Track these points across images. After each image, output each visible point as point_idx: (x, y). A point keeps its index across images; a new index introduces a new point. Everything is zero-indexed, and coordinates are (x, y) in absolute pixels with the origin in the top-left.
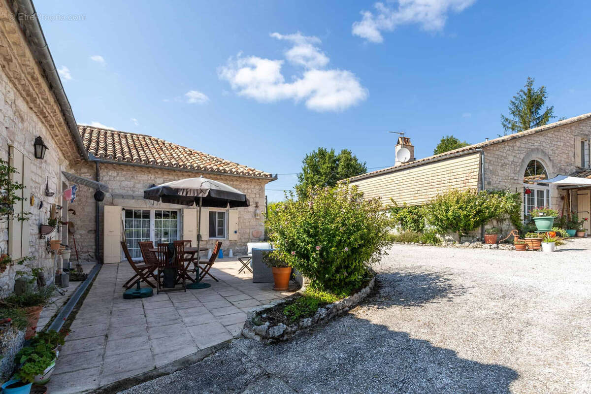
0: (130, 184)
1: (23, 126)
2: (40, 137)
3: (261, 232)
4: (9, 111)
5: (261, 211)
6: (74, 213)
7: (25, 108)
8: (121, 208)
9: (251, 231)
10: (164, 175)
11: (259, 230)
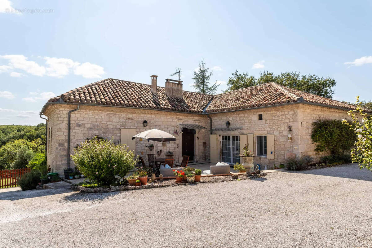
0: (220, 122)
1: (133, 120)
2: (145, 120)
3: (295, 154)
4: (122, 120)
5: (295, 134)
6: (198, 139)
7: (135, 115)
8: (219, 135)
9: (286, 152)
10: (232, 115)
11: (293, 153)
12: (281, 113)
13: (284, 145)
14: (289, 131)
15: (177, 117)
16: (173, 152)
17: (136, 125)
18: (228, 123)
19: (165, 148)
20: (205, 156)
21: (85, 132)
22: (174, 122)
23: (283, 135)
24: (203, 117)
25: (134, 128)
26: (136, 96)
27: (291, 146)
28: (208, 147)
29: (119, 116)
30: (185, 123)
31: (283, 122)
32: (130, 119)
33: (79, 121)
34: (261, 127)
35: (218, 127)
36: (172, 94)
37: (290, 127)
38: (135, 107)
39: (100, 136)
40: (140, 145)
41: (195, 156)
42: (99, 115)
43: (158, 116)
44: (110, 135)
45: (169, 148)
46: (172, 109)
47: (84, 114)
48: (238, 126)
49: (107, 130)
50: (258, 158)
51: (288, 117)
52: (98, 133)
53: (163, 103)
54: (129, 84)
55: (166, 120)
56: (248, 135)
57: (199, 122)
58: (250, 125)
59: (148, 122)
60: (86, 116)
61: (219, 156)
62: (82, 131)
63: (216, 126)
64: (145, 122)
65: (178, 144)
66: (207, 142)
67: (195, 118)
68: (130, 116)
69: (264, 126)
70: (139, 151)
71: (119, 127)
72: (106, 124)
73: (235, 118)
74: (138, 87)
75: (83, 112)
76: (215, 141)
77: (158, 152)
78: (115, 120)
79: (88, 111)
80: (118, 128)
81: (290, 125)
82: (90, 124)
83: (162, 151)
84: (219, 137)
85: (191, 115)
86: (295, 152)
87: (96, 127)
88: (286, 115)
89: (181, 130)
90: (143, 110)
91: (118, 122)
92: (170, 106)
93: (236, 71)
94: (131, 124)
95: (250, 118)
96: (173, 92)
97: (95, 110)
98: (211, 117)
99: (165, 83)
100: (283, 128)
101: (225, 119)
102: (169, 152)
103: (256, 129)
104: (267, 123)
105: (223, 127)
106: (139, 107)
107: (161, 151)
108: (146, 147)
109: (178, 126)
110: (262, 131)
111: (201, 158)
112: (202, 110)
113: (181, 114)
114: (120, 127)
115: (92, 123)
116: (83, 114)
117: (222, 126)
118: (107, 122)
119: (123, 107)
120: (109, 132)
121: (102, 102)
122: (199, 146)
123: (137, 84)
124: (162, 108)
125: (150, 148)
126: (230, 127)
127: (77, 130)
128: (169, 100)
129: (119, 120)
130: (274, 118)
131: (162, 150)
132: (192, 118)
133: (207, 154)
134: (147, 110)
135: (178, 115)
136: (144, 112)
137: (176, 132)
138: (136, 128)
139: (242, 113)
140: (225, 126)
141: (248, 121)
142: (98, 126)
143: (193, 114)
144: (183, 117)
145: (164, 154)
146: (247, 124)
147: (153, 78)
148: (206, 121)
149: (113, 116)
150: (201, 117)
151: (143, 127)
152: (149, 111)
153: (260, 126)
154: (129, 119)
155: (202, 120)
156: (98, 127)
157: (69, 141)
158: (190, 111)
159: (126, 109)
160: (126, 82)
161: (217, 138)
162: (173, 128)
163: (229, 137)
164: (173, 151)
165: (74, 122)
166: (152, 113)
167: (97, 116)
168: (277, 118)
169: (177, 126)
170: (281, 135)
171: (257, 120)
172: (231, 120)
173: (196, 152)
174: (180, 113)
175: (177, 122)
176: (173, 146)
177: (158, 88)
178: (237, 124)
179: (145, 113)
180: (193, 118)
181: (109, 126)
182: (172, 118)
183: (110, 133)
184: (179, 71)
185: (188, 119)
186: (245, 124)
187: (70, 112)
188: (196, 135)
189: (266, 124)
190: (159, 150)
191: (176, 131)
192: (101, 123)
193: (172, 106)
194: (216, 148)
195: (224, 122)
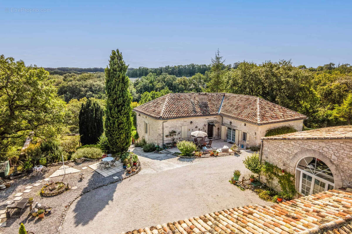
0: (227, 121)
3: (256, 143)
4: (182, 123)
5: (257, 136)
6: (215, 127)
7: (187, 120)
13: (253, 139)
15: (205, 117)
17: (187, 124)
18: (231, 123)
21: (169, 130)
23: (253, 135)
27: (255, 140)
28: (220, 130)
29: (181, 121)
30: (210, 120)
31: (253, 130)
37: (255, 133)
41: (213, 135)
46: (204, 115)
48: (235, 126)
50: (243, 141)
51: (255, 128)
52: (173, 129)
56: (239, 131)
57: (216, 118)
58: (241, 127)
59: (192, 122)
63: (225, 122)
66: (220, 128)
73: (234, 121)
76: (224, 129)
78: (179, 123)
82: (170, 126)
89: (207, 124)
94: (185, 124)
98: (222, 117)
100: (253, 132)
103: (243, 129)
104: (247, 128)
109: (206, 122)
110: (245, 130)
111: (216, 136)
114: (181, 125)
118: (176, 124)
122: (216, 130)
124: (199, 115)
127: (166, 129)
130: (250, 127)
132: (213, 117)
133: (219, 134)
140: (229, 123)
141: (240, 125)
142: (173, 126)
148: (220, 119)
151: (190, 124)
152: (193, 117)
153: (245, 128)
154: (185, 121)
155: (218, 118)
157: (163, 134)
158: (212, 114)
161: (225, 128)
163: (231, 129)
165: (165, 126)
166: (195, 118)
171: (244, 125)
172: (232, 121)
173: (214, 133)
175: (205, 120)
178: (235, 124)
179: (191, 118)
181: (177, 126)
183: (178, 129)
185: (211, 117)
186: (238, 126)
187: (164, 122)
191: (205, 124)
194: (224, 133)
195: (229, 121)
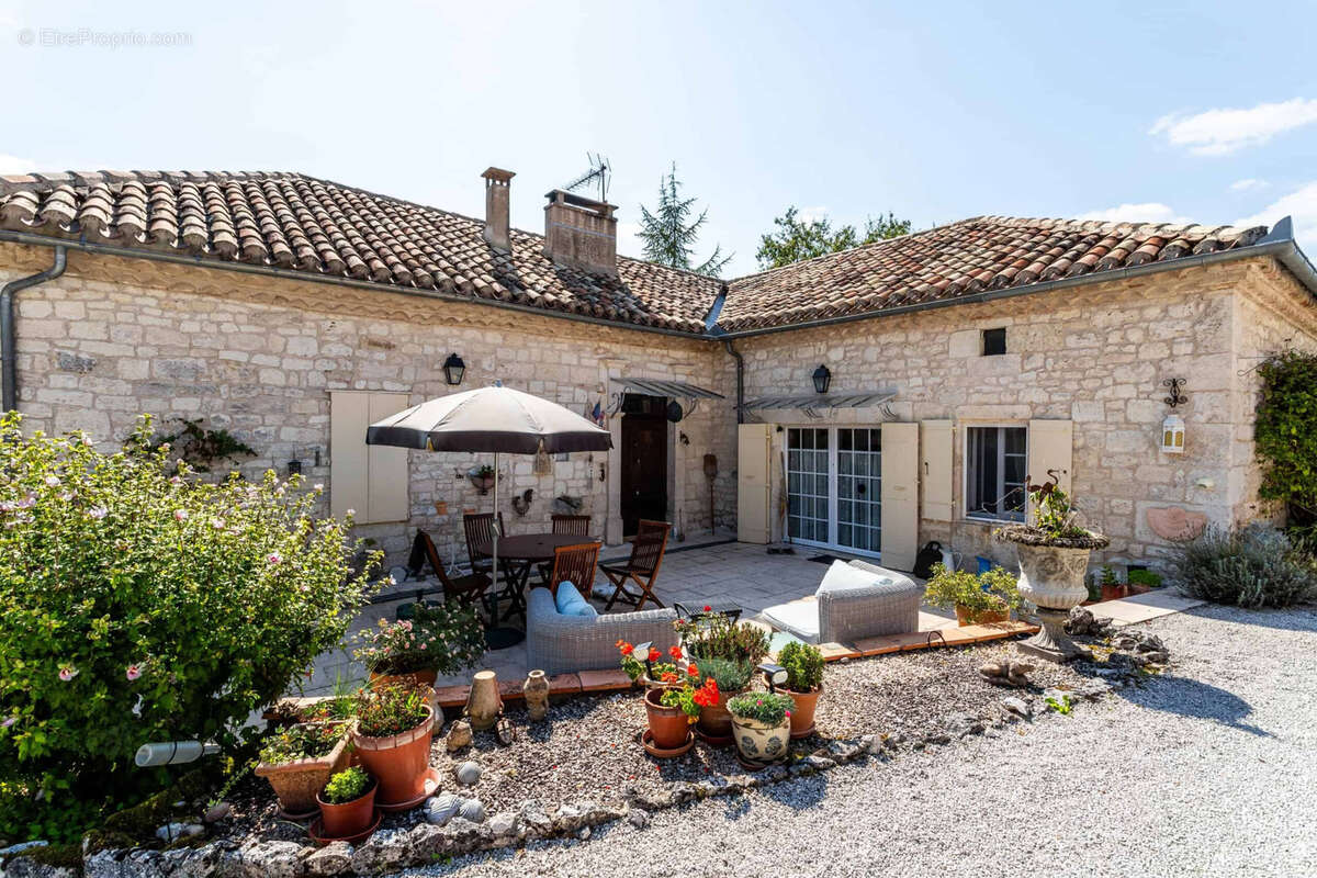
0: (784, 372)
1: (393, 353)
2: (454, 355)
3: (1201, 515)
4: (337, 349)
5: (1203, 419)
6: (687, 442)
7: (401, 328)
8: (775, 427)
9: (1142, 506)
10: (843, 339)
11: (1189, 507)
12: (1117, 318)
13: (1134, 468)
14: (1167, 401)
15: (600, 347)
16: (580, 499)
17: (409, 375)
18: (823, 375)
19: (547, 481)
20: (712, 510)
21: (117, 403)
22: (586, 367)
23: (1127, 421)
24: (706, 350)
25: (398, 387)
26: (410, 245)
27: (1173, 476)
28: (724, 474)
29: (319, 327)
30: (635, 374)
31: (1129, 359)
32: (376, 344)
33: (75, 343)
34: (999, 385)
35: (772, 392)
36: (576, 257)
37: (1173, 384)
38: (402, 284)
39: (213, 423)
40: (430, 471)
41: (673, 512)
42: (205, 316)
43: (516, 338)
44: (270, 419)
45: (565, 481)
46: (579, 310)
47: (109, 305)
48: (872, 387)
49: (254, 393)
50: (976, 530)
51: (1165, 331)
52: (199, 410)
53: (539, 282)
54: (386, 205)
55: (550, 357)
56: (926, 423)
57: (688, 370)
58: (938, 380)
59: (468, 363)
60: (121, 317)
61: (775, 512)
62: (95, 396)
63: (761, 388)
64: (454, 362)
65: (602, 465)
66: (721, 458)
67: (673, 353)
68: (379, 329)
69: (1015, 383)
70: (424, 496)
71: (318, 384)
72: (249, 362)
73: (856, 350)
74: (427, 219)
75: (103, 295)
76: (761, 450)
77: (515, 501)
78: (295, 347)
79: (131, 289)
80: (318, 388)
81: (1173, 375)
82: (151, 360)
83: (534, 497)
84: (776, 435)
85: (657, 341)
86: (1203, 505)
87: (190, 381)
88: (1152, 326)
89: (615, 404)
90: (441, 303)
91: (314, 359)
92: (570, 297)
93: (790, 210)
94: (384, 371)
95: (935, 349)
96: (577, 250)
97: (178, 286)
98: (742, 352)
99: (546, 209)
100: (1132, 387)
101: (807, 355)
102: (566, 499)
103: (968, 394)
104: (1035, 370)
105: (795, 391)
106: (424, 288)
107: (528, 494)
108: (460, 477)
109: (602, 384)
110: (1000, 404)
111: (695, 521)
112: (702, 323)
113: (614, 333)
114: (328, 380)
115: (160, 356)
116: (101, 305)
117: (791, 388)
118: (252, 354)
119: (337, 280)
120: (265, 406)
121: (213, 246)
122: (688, 471)
123: (422, 210)
124: (532, 301)
125: (478, 481)
126: (832, 389)
127: (65, 389)
128: (560, 273)
129: (320, 347)
130: (1072, 341)
131: (535, 490)
132: (663, 356)
133: (719, 506)
134: (465, 306)
135: (601, 338)
136: (446, 314)
137: (595, 414)
138: (407, 388)
139: (898, 326)
140: (805, 387)
141: (923, 362)
142: (196, 371)
143: (666, 335)
144: (626, 348)
145: (544, 507)
146: (919, 375)
147: (491, 181)
148: (719, 369)
149: (288, 324)
150: (698, 350)
151: (443, 387)
152: (473, 313)
153: (994, 380)
154: (374, 344)
155: (701, 365)
156: (197, 379)
158: (656, 323)
159: (353, 292)
160: (372, 197)
161: (769, 441)
162: (581, 395)
163: (823, 434)
164: (583, 492)
165: (45, 347)
166: (487, 321)
167: (191, 320)
168: (1091, 341)
169: (599, 388)
170: (1117, 423)
171: (978, 353)
172: (836, 362)
173: (677, 498)
174: (610, 326)
175: (597, 368)
176: (583, 475)
177: (514, 233)
178: (870, 377)
179: (452, 321)
180: (665, 352)
181: (264, 376)
182: (579, 350)
183: (273, 410)
184: (604, 168)
185: (646, 358)
186: (908, 378)
187: (14, 288)
188: (677, 428)
189: (1024, 371)
190: (520, 492)
191: (598, 406)
192: (213, 360)
193: (580, 297)
194: (761, 479)
195: (799, 374)
